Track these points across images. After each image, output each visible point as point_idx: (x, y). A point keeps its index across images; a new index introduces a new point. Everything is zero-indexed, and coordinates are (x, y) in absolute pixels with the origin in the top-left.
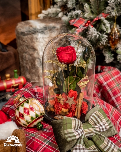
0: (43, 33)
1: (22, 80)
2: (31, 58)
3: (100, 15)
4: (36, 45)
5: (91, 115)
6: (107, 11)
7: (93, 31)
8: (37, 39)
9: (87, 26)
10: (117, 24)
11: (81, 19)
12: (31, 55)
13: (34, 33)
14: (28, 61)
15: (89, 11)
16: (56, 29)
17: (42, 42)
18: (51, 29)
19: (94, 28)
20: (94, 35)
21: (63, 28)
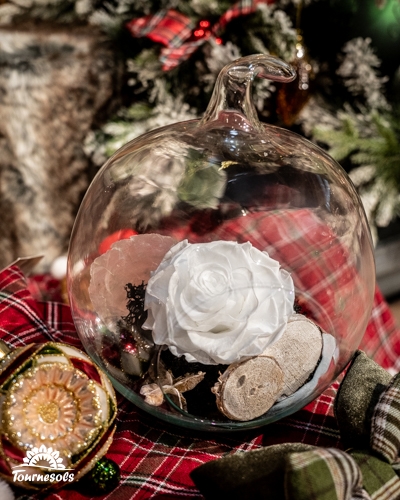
0: (26, 69)
3: (246, 2)
5: (378, 413)
8: (4, 92)
9: (200, 41)
11: (172, 13)
16: (76, 53)
17: (24, 106)
18: (57, 56)
21: (102, 52)
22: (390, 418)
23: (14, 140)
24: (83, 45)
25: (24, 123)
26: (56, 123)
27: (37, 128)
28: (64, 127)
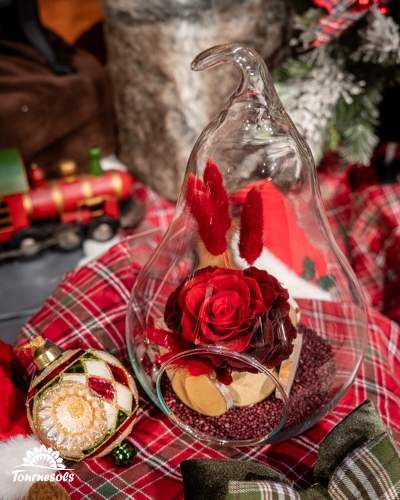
1: (117, 183)
4: (168, 62)
7: (383, 32)
8: (173, 41)
9: (364, 12)
13: (162, 20)
16: (247, 4)
19: (389, 22)
20: (387, 48)
22: (349, 473)
23: (180, 86)
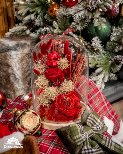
0: (16, 50)
2: (5, 74)
3: (67, 31)
4: (9, 62)
5: (87, 119)
6: (72, 26)
8: (11, 56)
10: (82, 36)
11: (50, 34)
12: (5, 72)
13: (7, 51)
14: (3, 78)
15: (58, 27)
16: (27, 45)
17: (16, 59)
18: (23, 46)
21: (33, 44)
22: (90, 119)
23: (13, 67)
24: (29, 43)
25: (16, 63)
26: (23, 62)
27: (19, 64)
28: (25, 63)
